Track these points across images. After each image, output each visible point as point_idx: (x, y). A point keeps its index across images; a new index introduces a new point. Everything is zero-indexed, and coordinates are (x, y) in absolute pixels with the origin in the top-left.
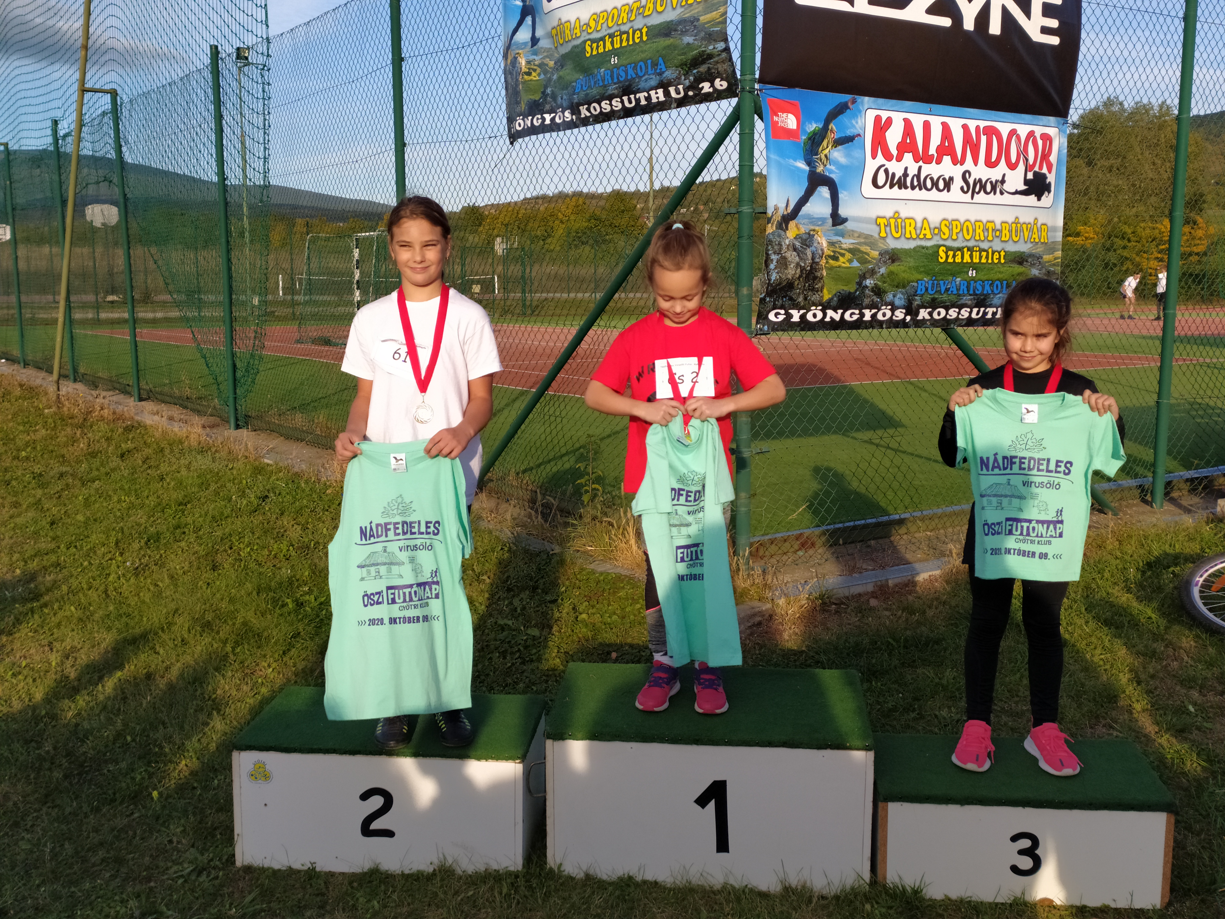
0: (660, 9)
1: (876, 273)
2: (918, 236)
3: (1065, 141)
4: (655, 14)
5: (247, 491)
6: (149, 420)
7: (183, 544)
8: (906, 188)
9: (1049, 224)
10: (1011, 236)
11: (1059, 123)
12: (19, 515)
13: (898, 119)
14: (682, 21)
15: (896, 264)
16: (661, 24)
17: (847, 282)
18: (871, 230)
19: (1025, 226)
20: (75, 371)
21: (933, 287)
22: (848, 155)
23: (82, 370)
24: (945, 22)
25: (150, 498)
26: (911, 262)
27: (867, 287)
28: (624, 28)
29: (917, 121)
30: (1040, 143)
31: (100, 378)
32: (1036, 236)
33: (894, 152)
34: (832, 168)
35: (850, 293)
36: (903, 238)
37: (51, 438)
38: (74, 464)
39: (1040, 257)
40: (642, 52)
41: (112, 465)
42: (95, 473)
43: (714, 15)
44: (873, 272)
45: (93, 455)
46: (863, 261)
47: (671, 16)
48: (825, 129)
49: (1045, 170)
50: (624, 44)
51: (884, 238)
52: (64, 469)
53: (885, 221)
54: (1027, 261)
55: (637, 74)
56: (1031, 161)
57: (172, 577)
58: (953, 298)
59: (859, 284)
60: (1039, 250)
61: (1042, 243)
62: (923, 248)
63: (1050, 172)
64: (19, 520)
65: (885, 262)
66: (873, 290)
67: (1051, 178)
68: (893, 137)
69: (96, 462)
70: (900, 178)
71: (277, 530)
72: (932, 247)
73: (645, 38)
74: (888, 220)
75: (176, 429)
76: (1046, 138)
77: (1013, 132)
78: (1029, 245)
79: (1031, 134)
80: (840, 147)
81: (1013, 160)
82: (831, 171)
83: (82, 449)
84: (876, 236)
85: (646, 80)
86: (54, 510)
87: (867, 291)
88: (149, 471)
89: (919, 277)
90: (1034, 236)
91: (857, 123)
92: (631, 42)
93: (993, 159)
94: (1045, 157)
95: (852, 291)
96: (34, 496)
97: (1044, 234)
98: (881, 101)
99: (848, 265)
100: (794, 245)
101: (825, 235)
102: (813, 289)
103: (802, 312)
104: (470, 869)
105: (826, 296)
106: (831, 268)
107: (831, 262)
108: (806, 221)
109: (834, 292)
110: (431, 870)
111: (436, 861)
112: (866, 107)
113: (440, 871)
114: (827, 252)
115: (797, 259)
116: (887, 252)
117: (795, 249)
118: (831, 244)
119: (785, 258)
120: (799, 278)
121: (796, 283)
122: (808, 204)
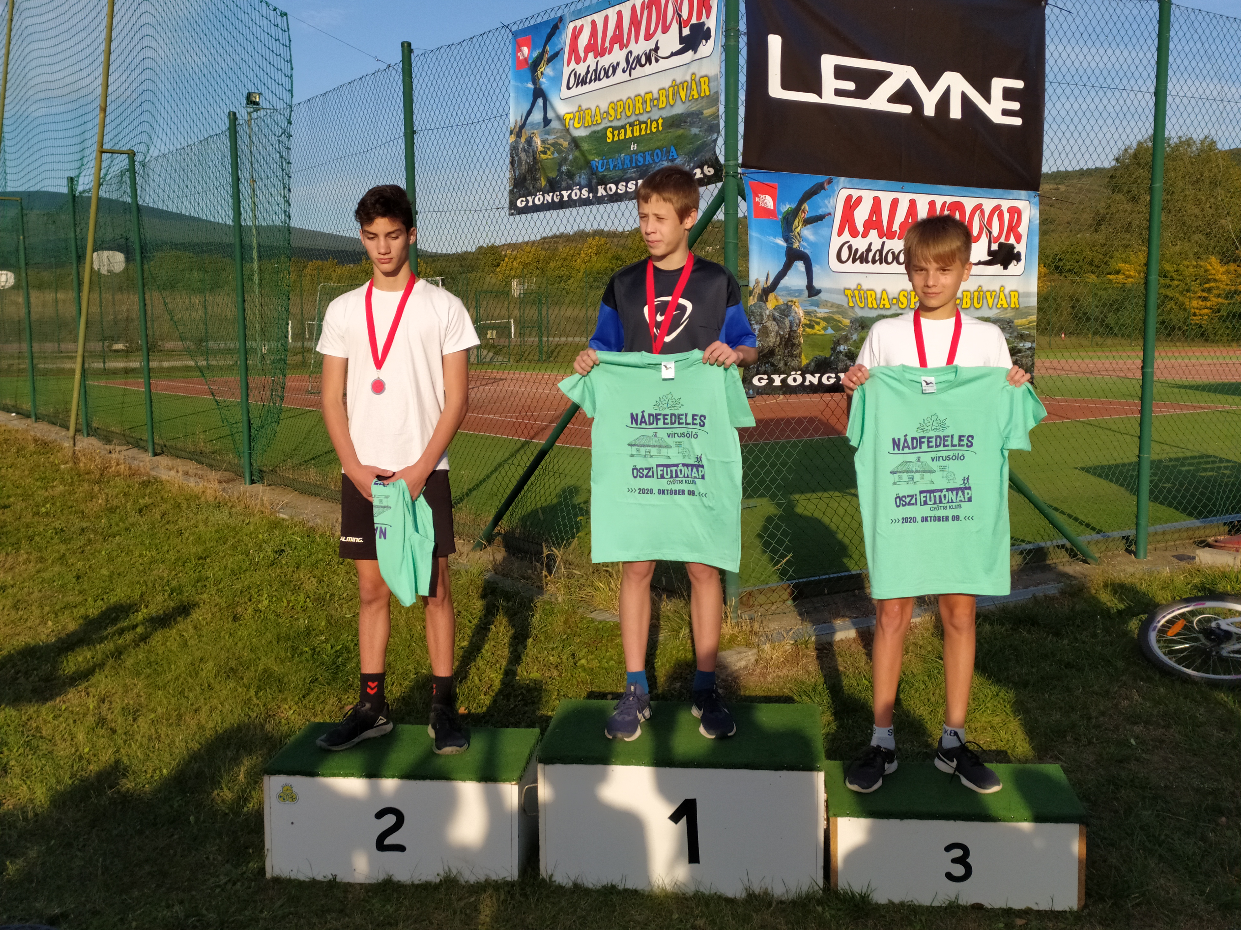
1: (849, 339)
2: (878, 305)
3: (1035, 212)
5: (264, 545)
6: (165, 475)
8: (869, 262)
10: (972, 303)
11: (1027, 195)
12: (45, 570)
13: (868, 197)
14: (690, 114)
17: (823, 348)
18: (841, 300)
20: (88, 426)
22: (816, 233)
23: (95, 425)
24: (906, 109)
25: (170, 552)
27: (841, 352)
29: (886, 198)
30: (1006, 216)
31: (112, 432)
32: (1003, 302)
33: (861, 229)
35: (826, 358)
37: (69, 494)
38: (93, 519)
39: (1009, 322)
41: (131, 520)
42: (115, 528)
44: (847, 339)
45: (112, 510)
46: (837, 329)
47: (680, 109)
48: (798, 209)
49: (1012, 241)
51: (852, 308)
52: (85, 525)
53: (851, 292)
56: (995, 234)
57: (195, 628)
59: (834, 349)
60: (1009, 315)
61: (1012, 309)
64: (47, 575)
65: (856, 329)
66: (846, 355)
67: (1020, 248)
68: (861, 215)
69: (116, 518)
70: (863, 253)
71: (294, 583)
74: (853, 292)
75: (192, 485)
76: (1014, 211)
77: (977, 207)
78: (995, 311)
79: (997, 208)
80: (810, 226)
83: (101, 505)
84: (845, 305)
86: (80, 564)
87: (841, 356)
88: (167, 526)
90: (1001, 302)
91: (829, 202)
94: (1013, 228)
95: (828, 356)
96: (59, 552)
97: (1014, 300)
98: (856, 180)
99: (823, 332)
100: (773, 315)
101: (801, 306)
102: (791, 355)
103: (782, 376)
104: (472, 880)
105: (804, 361)
106: (808, 336)
107: (807, 329)
108: (784, 293)
109: (811, 358)
110: (438, 880)
111: (442, 873)
112: (841, 186)
113: (445, 881)
114: (804, 321)
115: (777, 328)
116: (856, 320)
117: (774, 319)
118: (808, 313)
119: (766, 327)
120: (779, 346)
121: (776, 350)
122: (786, 278)
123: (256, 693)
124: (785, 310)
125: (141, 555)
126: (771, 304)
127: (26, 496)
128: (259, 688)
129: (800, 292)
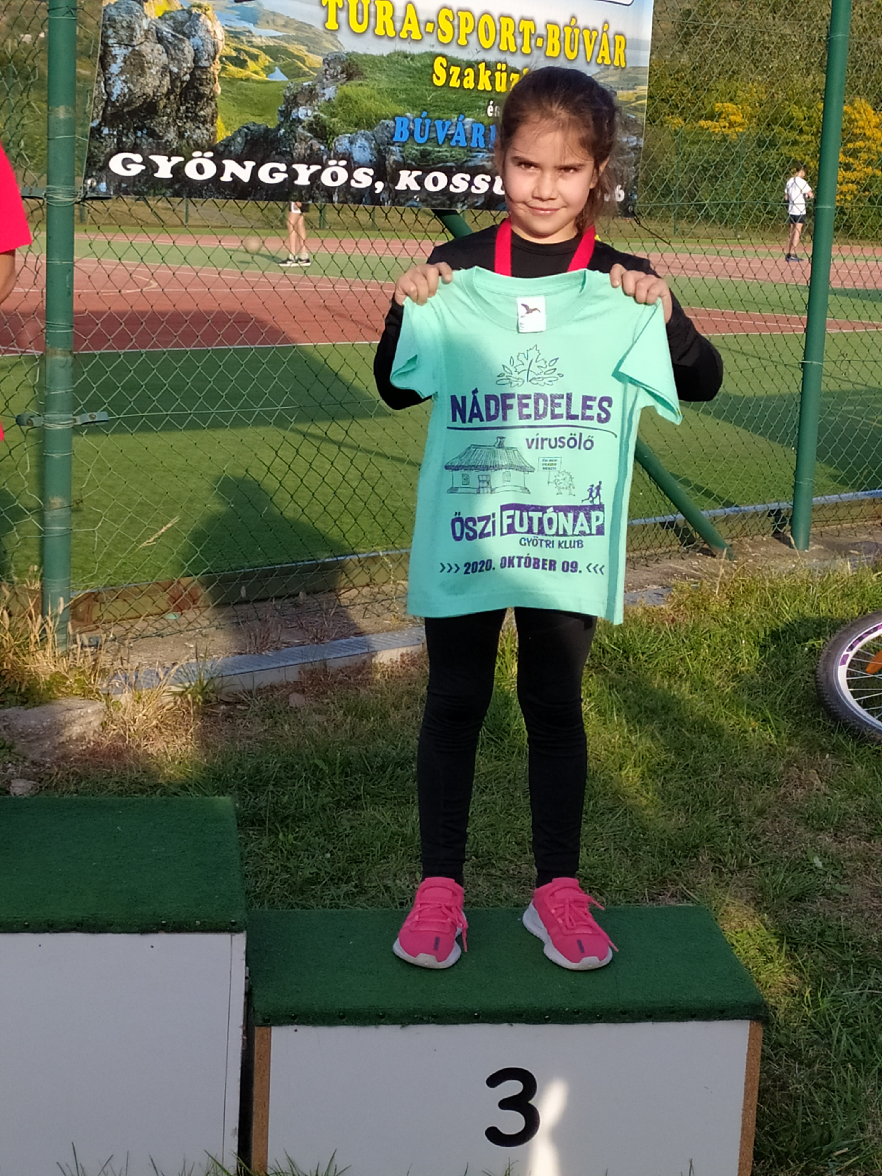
1: (317, 96)
2: (398, 33)
9: (629, 34)
10: (562, 49)
15: (356, 82)
17: (263, 109)
18: (310, 15)
19: (586, 33)
21: (423, 130)
26: (383, 81)
27: (300, 121)
32: (605, 53)
35: (267, 130)
36: (370, 34)
44: (311, 95)
46: (293, 72)
51: (333, 32)
58: (458, 153)
59: (285, 114)
60: (613, 77)
61: (616, 68)
62: (406, 56)
65: (333, 77)
66: (311, 128)
72: (421, 56)
78: (594, 70)
84: (319, 26)
87: (300, 129)
89: (399, 109)
90: (603, 51)
95: (272, 126)
97: (619, 51)
99: (263, 77)
100: (158, 31)
101: (220, 17)
102: (195, 118)
103: (176, 160)
105: (222, 133)
106: (232, 81)
107: (231, 68)
109: (237, 127)
114: (224, 49)
115: (164, 57)
116: (338, 59)
117: (160, 40)
118: (233, 35)
119: (140, 55)
120: (167, 95)
121: (162, 104)
124: (185, 23)
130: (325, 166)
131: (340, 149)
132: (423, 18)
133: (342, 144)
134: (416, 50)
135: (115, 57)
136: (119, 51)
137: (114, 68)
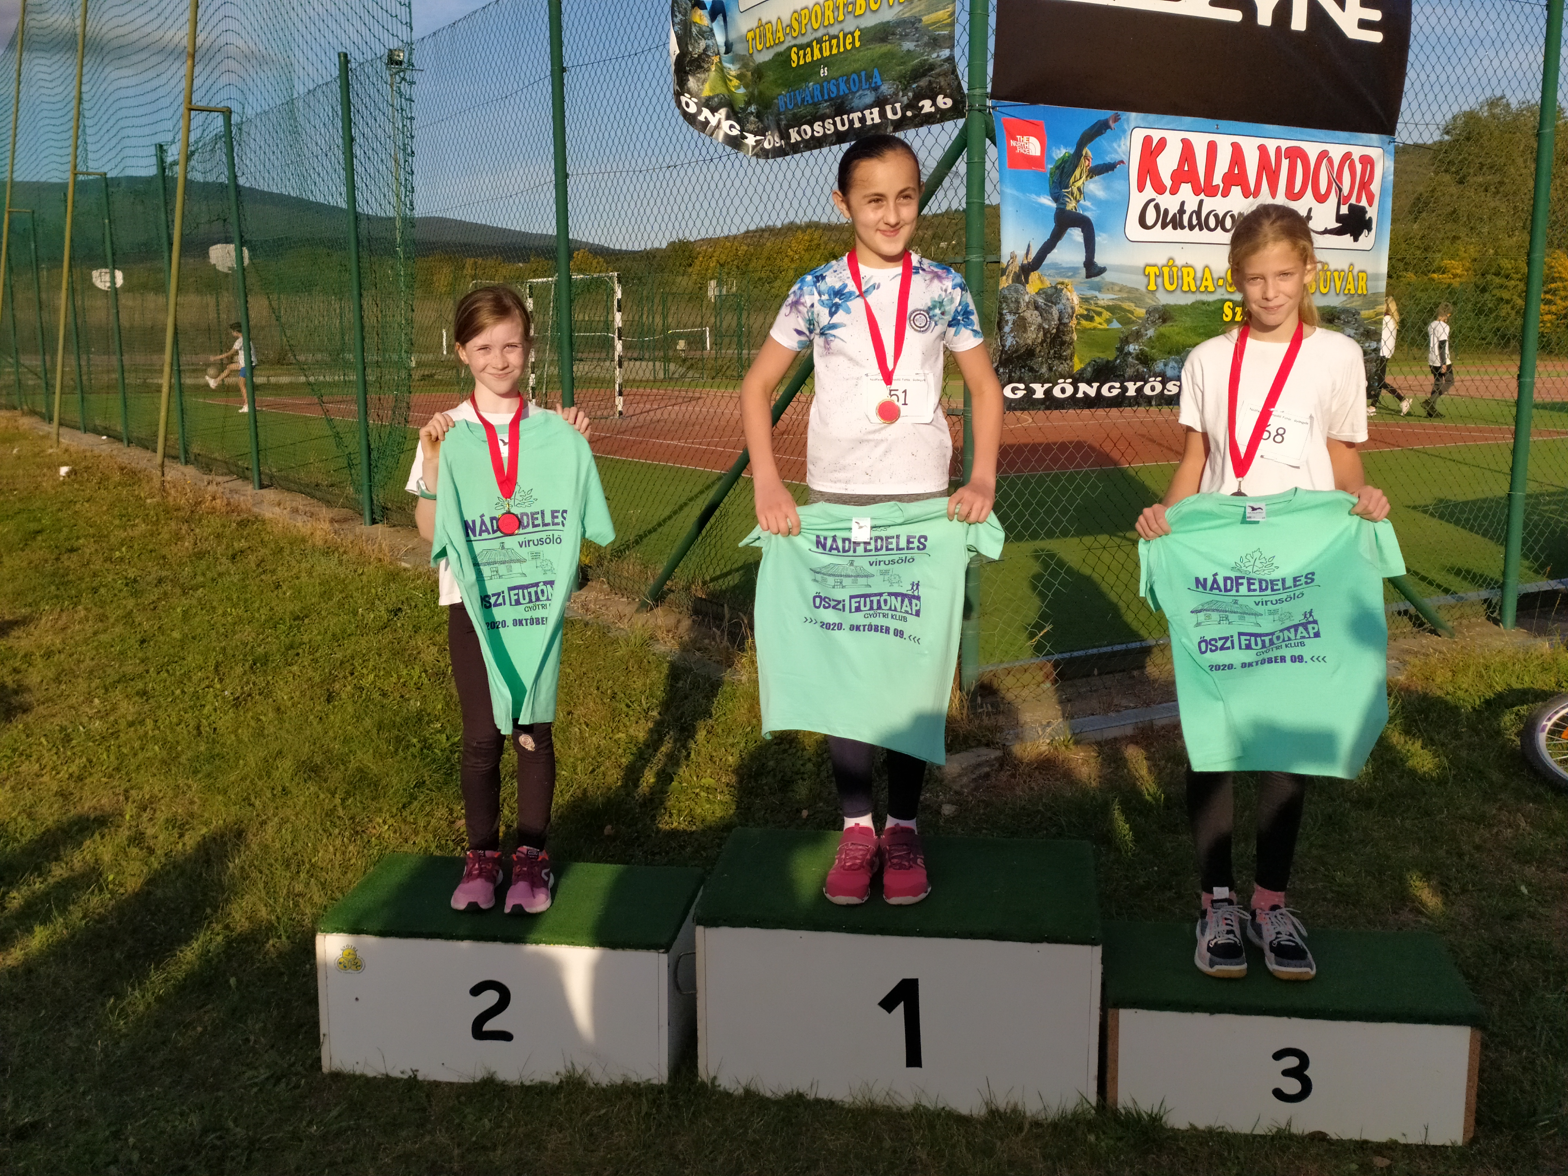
0: (874, 7)
1: (1142, 336)
2: (1198, 288)
3: (1390, 165)
4: (868, 13)
5: (377, 602)
6: (269, 512)
7: (295, 668)
8: (1183, 227)
9: (1370, 271)
11: (1383, 142)
12: (105, 631)
13: (1174, 140)
14: (901, 23)
15: (1169, 324)
16: (875, 26)
17: (1105, 348)
18: (1137, 282)
19: (1336, 274)
22: (1107, 188)
24: (1235, 16)
25: (261, 611)
26: (1188, 322)
27: (1129, 353)
28: (833, 31)
29: (1200, 142)
30: (1359, 167)
31: (215, 460)
32: (1351, 286)
33: (1168, 183)
34: (1088, 203)
35: (1108, 362)
36: (1178, 291)
37: (152, 535)
38: (175, 567)
39: (1355, 313)
40: (854, 61)
41: (221, 569)
42: (200, 579)
43: (942, 14)
44: (1138, 335)
45: (199, 556)
46: (1125, 321)
47: (888, 15)
48: (1078, 155)
49: (1364, 203)
50: (835, 51)
51: (1153, 292)
52: (164, 573)
53: (1156, 269)
54: (1339, 318)
55: (849, 89)
56: (1346, 191)
57: (277, 710)
59: (1120, 350)
60: (1356, 304)
61: (1359, 295)
62: (1204, 303)
63: (1370, 205)
64: (103, 637)
65: (1153, 322)
66: (1137, 358)
67: (1372, 213)
68: (1167, 163)
69: (202, 565)
70: (1174, 215)
71: (409, 652)
72: (1215, 302)
73: (857, 44)
74: (1160, 269)
75: (300, 525)
76: (1367, 161)
77: (1324, 155)
78: (1342, 298)
79: (1347, 156)
80: (1096, 178)
81: (1323, 190)
82: (1085, 209)
83: (187, 549)
84: (1143, 289)
85: (860, 97)
86: (147, 625)
87: (1130, 359)
88: (263, 577)
90: (1348, 287)
91: (1119, 146)
92: (842, 50)
93: (1297, 190)
94: (1365, 186)
95: (1111, 358)
96: (125, 608)
97: (1362, 283)
98: (1152, 117)
99: (1105, 326)
100: (1035, 302)
101: (1076, 289)
102: (1060, 357)
103: (1047, 386)
104: (604, 1082)
105: (1078, 365)
106: (1083, 331)
107: (1084, 323)
108: (1052, 272)
109: (1087, 361)
110: (557, 1081)
111: (563, 1071)
112: (1132, 125)
113: (568, 1083)
114: (1079, 310)
115: (1039, 319)
116: (1156, 309)
117: (1037, 308)
118: (1085, 300)
119: (1023, 319)
120: (1042, 343)
121: (1038, 350)
122: (1055, 251)
123: (343, 800)
124: (1053, 295)
125: (224, 614)
126: (1034, 285)
127: (100, 537)
128: (348, 793)
129: (1074, 270)
130: (1146, 382)
131: (1157, 370)
132: (1216, 276)
133: (1159, 366)
134: (1211, 298)
135: (1007, 321)
136: (1010, 318)
137: (1007, 329)
